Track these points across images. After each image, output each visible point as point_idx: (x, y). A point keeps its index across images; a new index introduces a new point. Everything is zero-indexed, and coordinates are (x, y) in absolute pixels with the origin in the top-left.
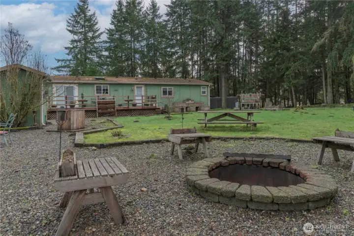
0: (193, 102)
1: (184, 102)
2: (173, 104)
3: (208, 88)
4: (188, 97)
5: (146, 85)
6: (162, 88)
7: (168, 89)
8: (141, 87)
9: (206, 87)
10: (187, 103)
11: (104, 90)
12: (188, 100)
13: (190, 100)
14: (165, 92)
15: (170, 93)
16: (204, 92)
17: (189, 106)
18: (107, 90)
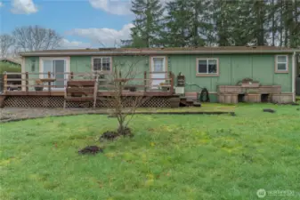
0: (257, 85)
1: (238, 84)
2: (217, 87)
3: (290, 58)
4: (247, 76)
5: (170, 56)
6: (198, 59)
7: (208, 61)
8: (162, 60)
9: (287, 57)
10: (244, 86)
11: (104, 64)
12: (246, 81)
13: (250, 80)
14: (202, 68)
15: (213, 68)
16: (282, 67)
17: (248, 91)
18: (108, 64)
